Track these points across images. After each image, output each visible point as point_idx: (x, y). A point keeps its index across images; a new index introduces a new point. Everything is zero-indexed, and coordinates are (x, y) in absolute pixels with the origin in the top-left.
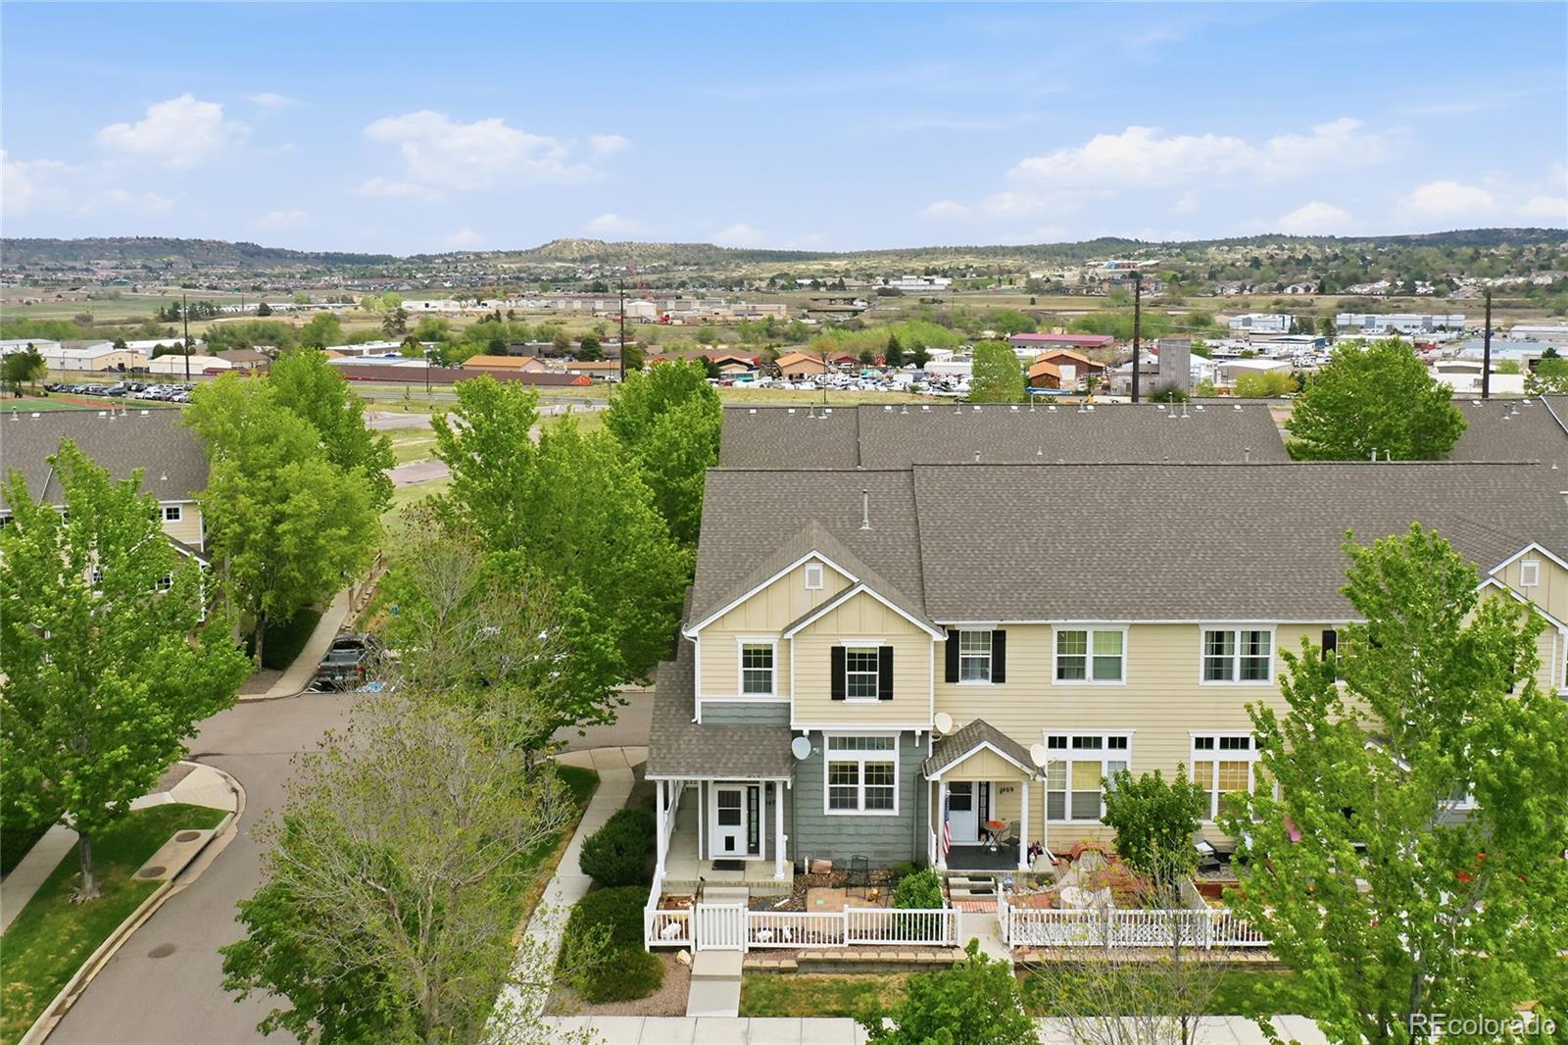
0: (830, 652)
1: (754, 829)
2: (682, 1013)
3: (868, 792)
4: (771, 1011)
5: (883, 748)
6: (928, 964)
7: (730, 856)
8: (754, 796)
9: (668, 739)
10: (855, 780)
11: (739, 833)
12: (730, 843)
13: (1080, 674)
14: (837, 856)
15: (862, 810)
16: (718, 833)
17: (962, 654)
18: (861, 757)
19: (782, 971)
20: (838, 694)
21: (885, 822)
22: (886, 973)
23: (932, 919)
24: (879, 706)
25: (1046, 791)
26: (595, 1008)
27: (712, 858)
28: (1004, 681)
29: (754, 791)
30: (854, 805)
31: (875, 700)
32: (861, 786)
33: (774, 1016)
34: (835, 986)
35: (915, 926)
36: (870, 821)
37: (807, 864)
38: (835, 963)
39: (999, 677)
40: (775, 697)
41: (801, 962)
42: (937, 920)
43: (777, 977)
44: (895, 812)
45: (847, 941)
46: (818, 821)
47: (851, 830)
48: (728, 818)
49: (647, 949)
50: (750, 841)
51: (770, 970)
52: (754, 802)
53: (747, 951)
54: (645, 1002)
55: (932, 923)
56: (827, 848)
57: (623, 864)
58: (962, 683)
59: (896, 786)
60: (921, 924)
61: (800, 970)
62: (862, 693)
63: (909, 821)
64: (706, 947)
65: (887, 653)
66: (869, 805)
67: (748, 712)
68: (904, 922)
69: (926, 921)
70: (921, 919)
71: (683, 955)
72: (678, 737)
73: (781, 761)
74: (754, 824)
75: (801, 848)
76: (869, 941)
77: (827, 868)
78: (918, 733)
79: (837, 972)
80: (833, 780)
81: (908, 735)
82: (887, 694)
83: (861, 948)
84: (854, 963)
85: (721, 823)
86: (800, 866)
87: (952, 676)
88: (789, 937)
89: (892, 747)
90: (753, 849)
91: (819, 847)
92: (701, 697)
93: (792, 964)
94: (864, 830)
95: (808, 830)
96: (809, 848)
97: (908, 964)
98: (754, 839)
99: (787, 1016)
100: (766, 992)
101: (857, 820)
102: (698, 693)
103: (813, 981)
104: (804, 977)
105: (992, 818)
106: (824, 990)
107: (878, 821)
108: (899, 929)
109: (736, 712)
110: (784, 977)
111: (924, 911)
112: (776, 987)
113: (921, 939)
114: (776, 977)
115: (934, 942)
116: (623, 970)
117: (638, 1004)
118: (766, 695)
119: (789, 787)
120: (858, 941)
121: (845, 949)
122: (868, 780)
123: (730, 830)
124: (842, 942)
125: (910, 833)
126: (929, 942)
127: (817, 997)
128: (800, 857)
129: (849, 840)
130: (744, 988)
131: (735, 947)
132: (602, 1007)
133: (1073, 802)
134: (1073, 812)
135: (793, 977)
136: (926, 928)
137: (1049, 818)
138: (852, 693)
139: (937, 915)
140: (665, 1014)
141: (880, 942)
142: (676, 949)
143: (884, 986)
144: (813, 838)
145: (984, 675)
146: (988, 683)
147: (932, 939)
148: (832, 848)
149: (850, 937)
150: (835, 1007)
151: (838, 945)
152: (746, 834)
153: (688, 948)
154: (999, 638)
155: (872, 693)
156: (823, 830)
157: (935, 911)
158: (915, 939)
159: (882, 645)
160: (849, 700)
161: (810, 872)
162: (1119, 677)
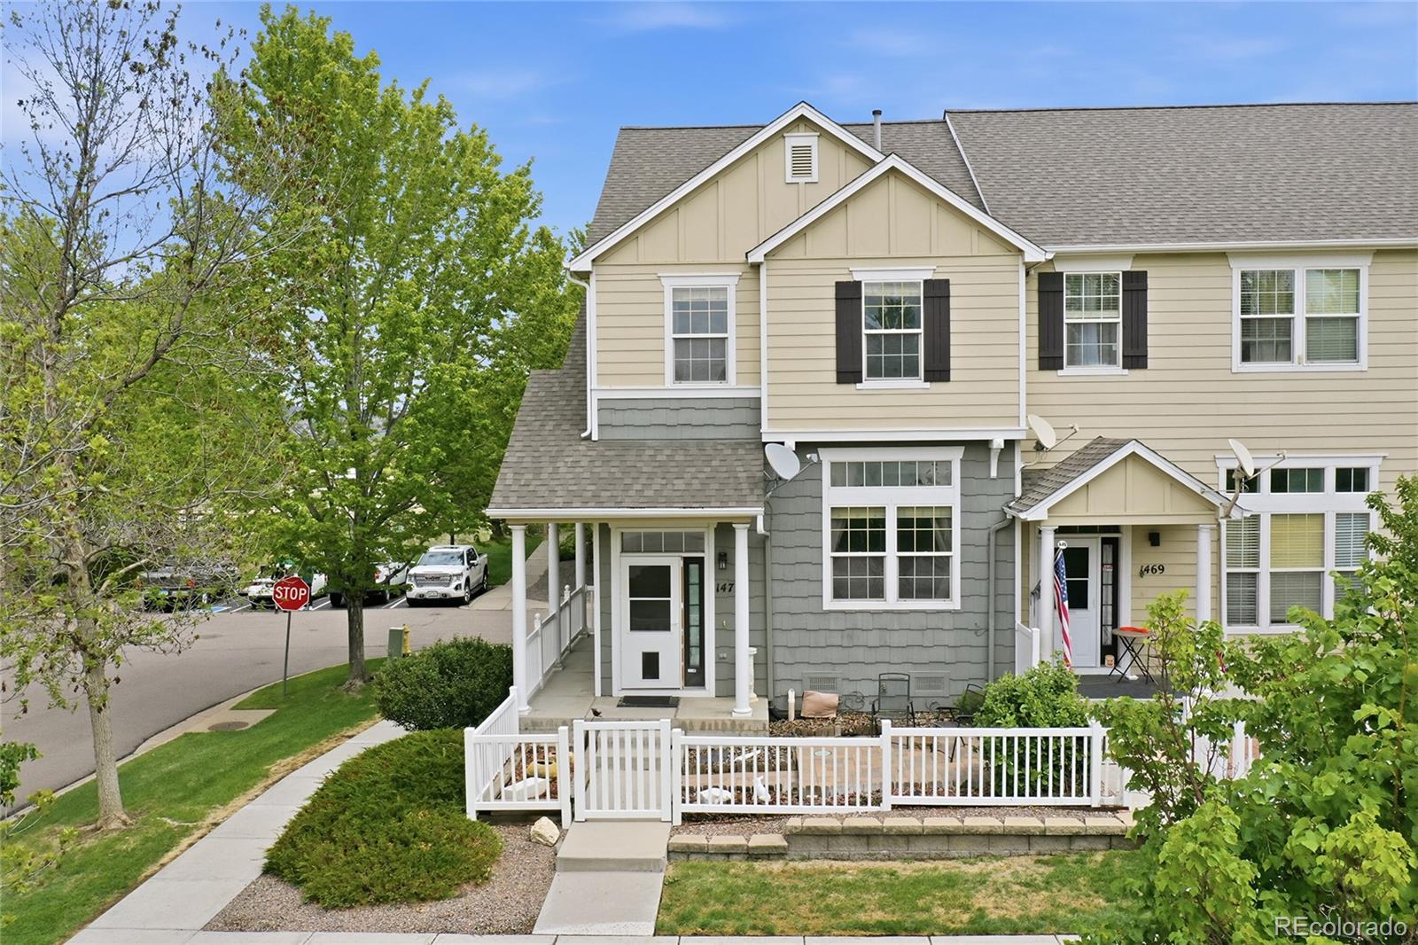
0: (832, 292)
1: (694, 639)
2: (527, 928)
3: (905, 564)
4: (731, 925)
5: (930, 482)
6: (1072, 837)
7: (650, 688)
8: (694, 578)
9: (536, 460)
10: (878, 542)
11: (668, 644)
12: (651, 665)
13: (1284, 350)
14: (848, 689)
15: (892, 599)
16: (629, 645)
17: (1069, 317)
18: (891, 500)
19: (753, 855)
20: (848, 373)
21: (933, 621)
22: (980, 857)
23: (1068, 748)
24: (925, 393)
25: (1225, 570)
26: (331, 917)
27: (618, 693)
28: (1145, 366)
29: (694, 568)
30: (878, 591)
31: (918, 383)
32: (891, 554)
33: (738, 933)
34: (872, 881)
35: (1033, 765)
36: (907, 621)
37: (792, 700)
38: (866, 836)
39: (1136, 358)
40: (733, 387)
41: (791, 836)
42: (1080, 750)
43: (744, 865)
44: (955, 603)
45: (889, 800)
46: (810, 622)
47: (873, 638)
48: (648, 616)
49: (471, 816)
50: (687, 664)
51: (727, 853)
52: (694, 590)
53: (678, 821)
54: (445, 907)
55: (1068, 758)
56: (827, 672)
57: (452, 691)
58: (1068, 371)
59: (956, 554)
60: (1045, 759)
61: (792, 854)
62: (893, 371)
63: (979, 620)
64: (593, 813)
65: (938, 292)
66: (905, 592)
67: (684, 417)
68: (1010, 756)
69: (1057, 753)
70: (1045, 750)
71: (544, 826)
72: (554, 459)
73: (744, 486)
74: (694, 632)
75: (782, 672)
76: (935, 800)
77: (830, 708)
78: (998, 443)
79: (873, 858)
80: (840, 545)
81: (977, 448)
82: (938, 371)
83: (922, 812)
84: (908, 836)
85: (635, 626)
86: (779, 707)
87: (1050, 359)
88: (767, 797)
89: (947, 480)
90: (694, 678)
91: (812, 671)
92: (596, 389)
93: (776, 840)
94: (896, 639)
95: (794, 638)
96: (796, 672)
97: (1026, 837)
98: (695, 660)
99: (769, 932)
100: (719, 890)
101: (885, 619)
102: (592, 381)
103: (822, 872)
104: (801, 866)
105: (1125, 620)
106: (850, 886)
107: (922, 621)
108: (999, 768)
109: (662, 417)
110: (760, 866)
111: (1051, 732)
112: (740, 882)
113: (1045, 792)
114: (740, 865)
115: (1073, 800)
116: (406, 843)
117: (428, 910)
118: (717, 384)
119: (760, 528)
120: (912, 800)
121: (886, 814)
122: (904, 542)
123: (650, 640)
124: (877, 801)
125: (981, 641)
126: (1062, 800)
127: (834, 898)
128: (780, 689)
129: (871, 656)
130: (669, 884)
131: (653, 812)
132: (346, 916)
133: (1273, 592)
134: (1272, 611)
135: (777, 866)
136: (1056, 768)
137: (1230, 622)
138: (874, 372)
139: (1080, 739)
140: (484, 929)
141: (958, 800)
142: (529, 817)
143: (982, 880)
144: (802, 655)
145: (1110, 358)
146: (1117, 370)
147: (1068, 792)
148: (838, 672)
149: (894, 792)
150: (879, 916)
151: (870, 808)
152: (680, 646)
153: (555, 815)
154: (1136, 285)
155: (911, 371)
156: (822, 639)
157: (1074, 732)
158: (1033, 793)
159: (929, 276)
160: (868, 384)
161: (798, 716)
162: (1354, 355)
